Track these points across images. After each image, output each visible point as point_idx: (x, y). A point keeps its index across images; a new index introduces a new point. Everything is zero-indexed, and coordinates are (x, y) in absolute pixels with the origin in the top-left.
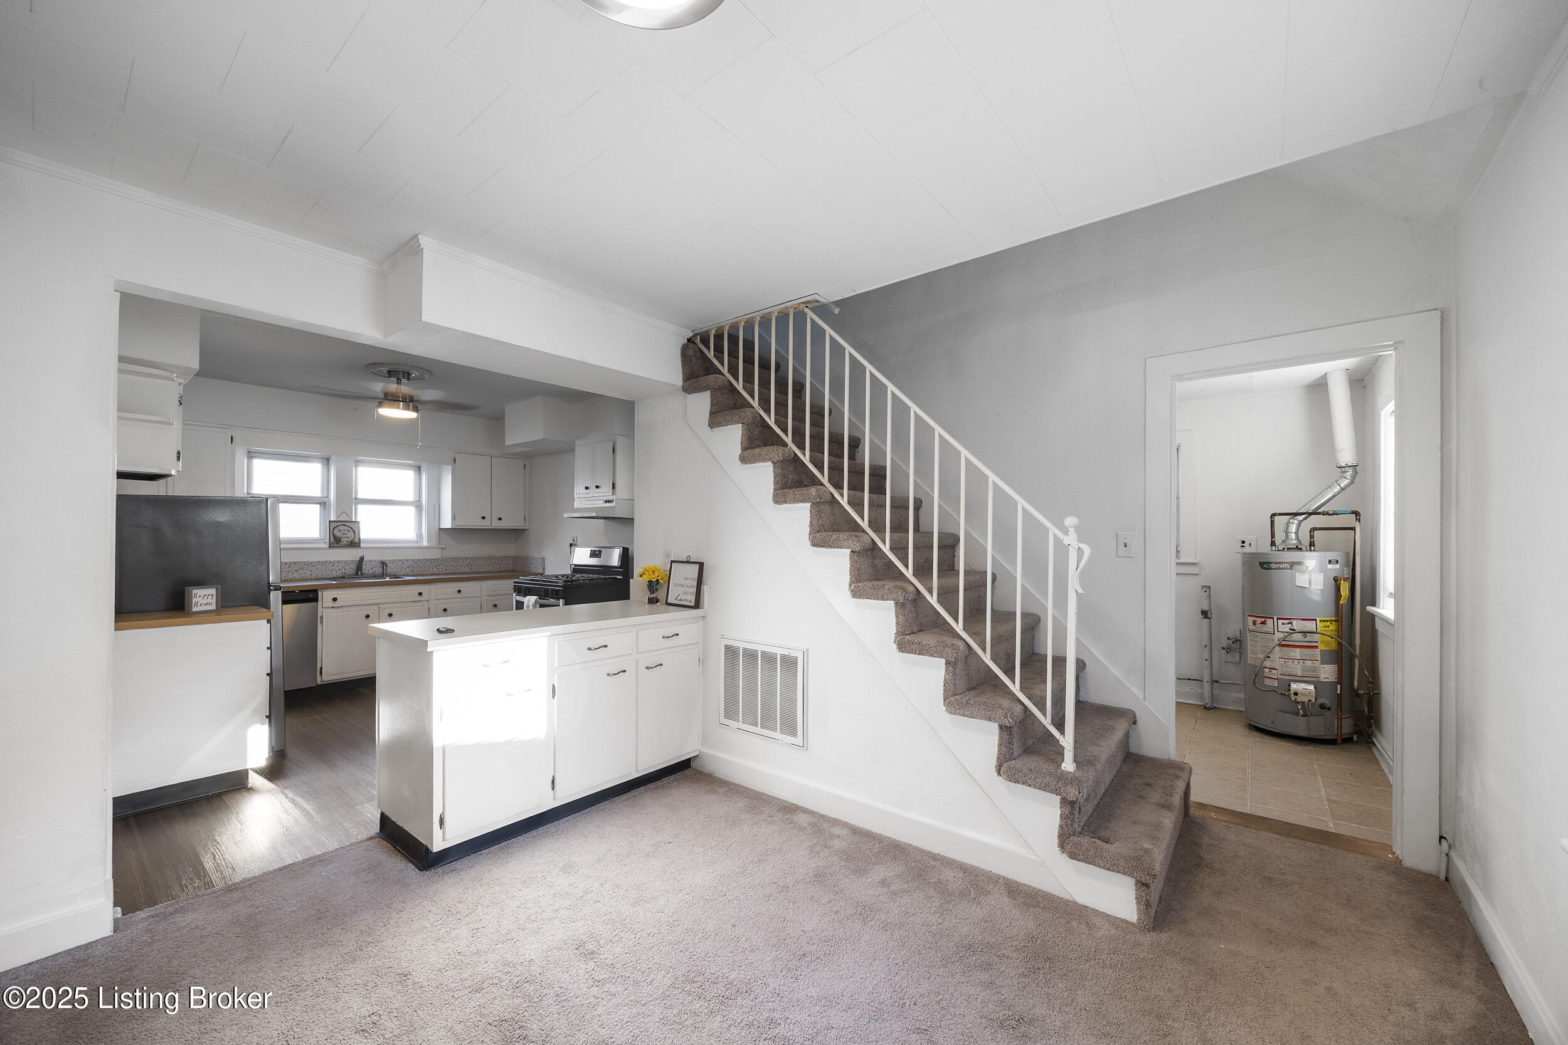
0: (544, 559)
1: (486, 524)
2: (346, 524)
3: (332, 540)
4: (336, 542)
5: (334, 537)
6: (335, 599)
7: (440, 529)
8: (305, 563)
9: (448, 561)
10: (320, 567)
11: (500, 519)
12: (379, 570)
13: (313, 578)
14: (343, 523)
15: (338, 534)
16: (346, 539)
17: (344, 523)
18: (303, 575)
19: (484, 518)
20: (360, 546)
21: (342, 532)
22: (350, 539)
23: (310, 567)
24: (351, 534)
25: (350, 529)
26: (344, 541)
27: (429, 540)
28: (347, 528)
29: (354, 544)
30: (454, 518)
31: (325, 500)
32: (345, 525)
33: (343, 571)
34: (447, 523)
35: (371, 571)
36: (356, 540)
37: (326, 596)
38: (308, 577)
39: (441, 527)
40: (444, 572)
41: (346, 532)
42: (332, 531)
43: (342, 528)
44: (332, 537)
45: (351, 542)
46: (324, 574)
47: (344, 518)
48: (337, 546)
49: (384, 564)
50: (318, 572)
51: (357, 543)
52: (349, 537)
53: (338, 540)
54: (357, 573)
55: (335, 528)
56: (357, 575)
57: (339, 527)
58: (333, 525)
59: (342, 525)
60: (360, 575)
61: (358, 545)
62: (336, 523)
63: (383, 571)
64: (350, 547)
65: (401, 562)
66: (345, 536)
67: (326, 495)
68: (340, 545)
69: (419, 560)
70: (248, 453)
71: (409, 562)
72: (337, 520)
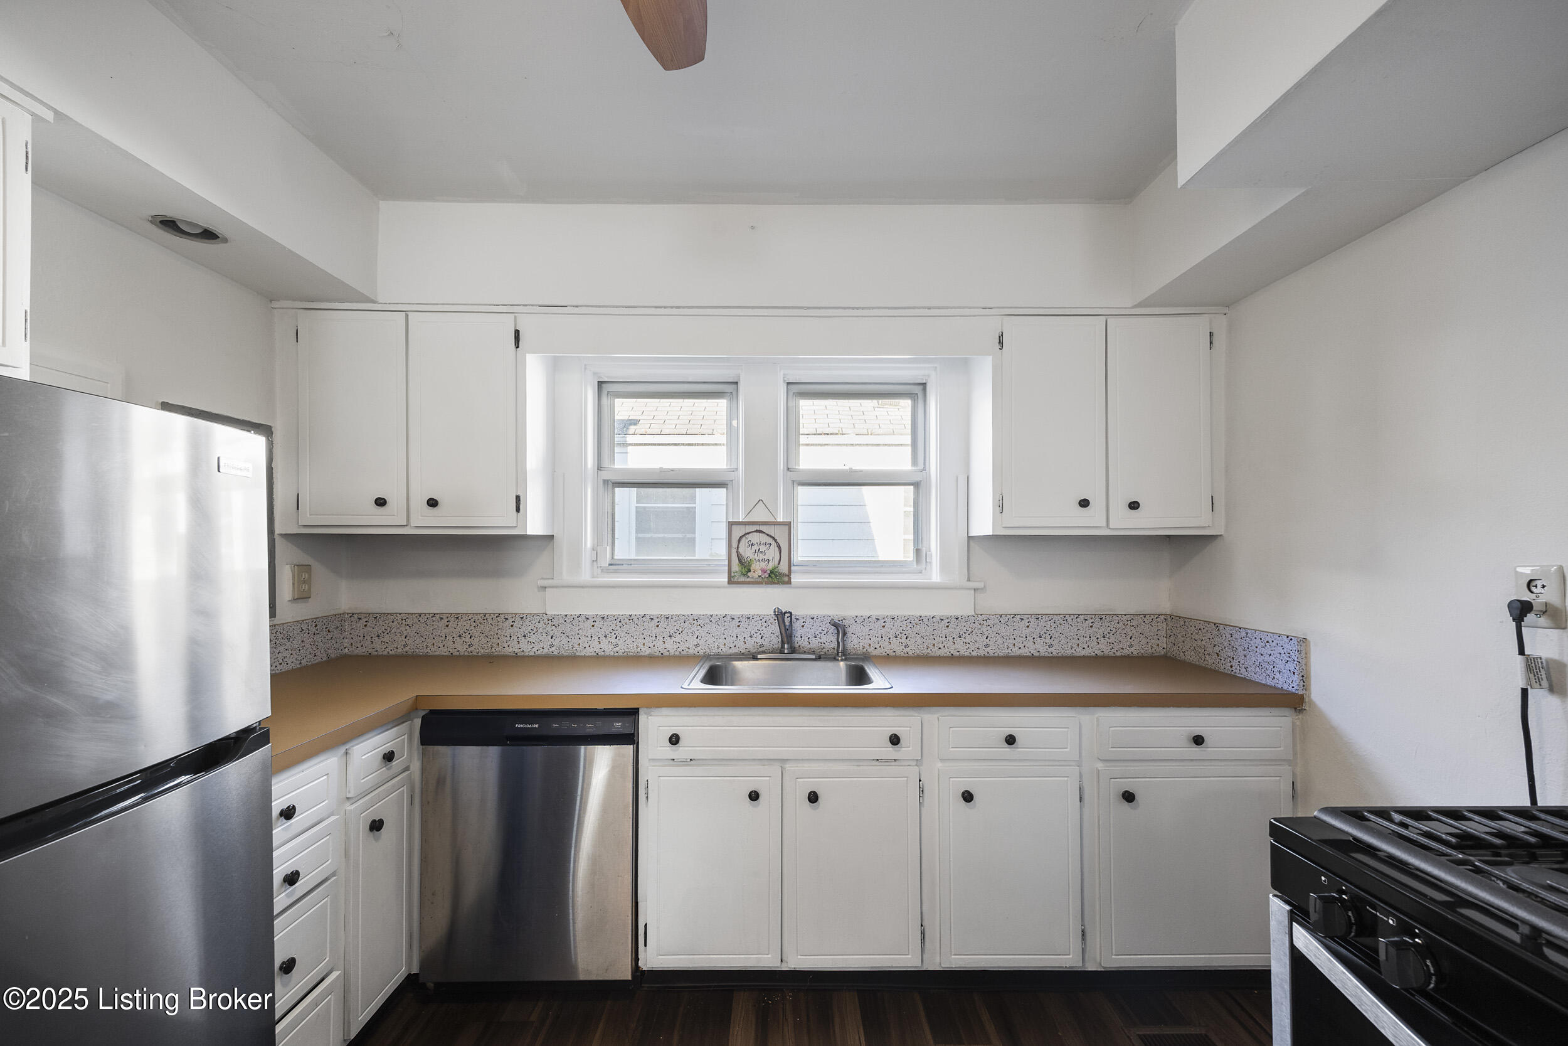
0: (1303, 641)
1: (1091, 522)
2: (763, 528)
3: (736, 567)
4: (740, 571)
5: (740, 561)
7: (969, 538)
8: (685, 619)
9: (990, 622)
10: (713, 628)
11: (1134, 506)
12: (829, 641)
13: (701, 653)
14: (757, 528)
15: (747, 553)
16: (763, 565)
17: (758, 527)
18: (683, 646)
19: (1084, 503)
20: (789, 582)
21: (756, 547)
22: (770, 566)
23: (695, 629)
24: (772, 553)
25: (773, 542)
26: (757, 568)
27: (944, 567)
28: (765, 539)
29: (779, 575)
30: (1000, 507)
31: (731, 476)
32: (761, 532)
33: (759, 640)
34: (984, 524)
35: (815, 643)
36: (783, 568)
38: (691, 651)
39: (971, 534)
40: (981, 652)
41: (763, 548)
42: (735, 544)
43: (755, 538)
44: (735, 560)
45: (772, 572)
46: (722, 646)
47: (760, 515)
48: (742, 579)
49: (839, 627)
50: (711, 641)
51: (787, 573)
52: (771, 559)
53: (746, 566)
54: (783, 647)
55: (744, 538)
56: (782, 652)
57: (749, 537)
58: (738, 532)
59: (757, 531)
60: (786, 652)
61: (786, 579)
62: (747, 527)
63: (838, 643)
64: (767, 583)
65: (881, 622)
66: (762, 557)
67: (735, 466)
68: (748, 580)
69: (921, 619)
70: (600, 383)
71: (898, 623)
72: (745, 520)
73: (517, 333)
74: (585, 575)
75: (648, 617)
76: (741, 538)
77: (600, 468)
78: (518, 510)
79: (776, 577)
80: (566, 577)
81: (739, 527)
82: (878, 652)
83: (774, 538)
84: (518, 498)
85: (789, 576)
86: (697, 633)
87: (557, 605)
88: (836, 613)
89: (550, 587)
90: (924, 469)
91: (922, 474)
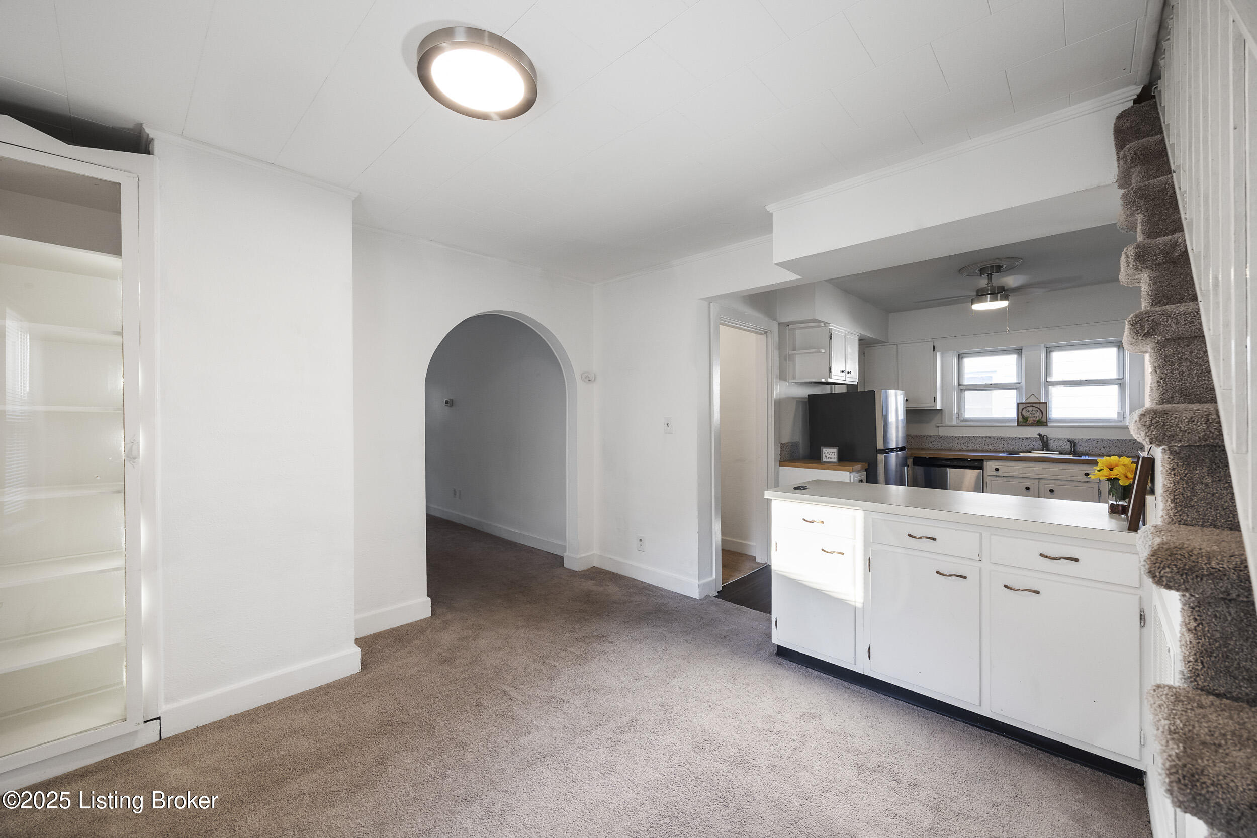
2: (1033, 405)
3: (1020, 419)
4: (1023, 420)
5: (1022, 417)
6: (997, 470)
8: (998, 438)
10: (1010, 442)
12: (1067, 448)
13: (1005, 450)
14: (1030, 405)
15: (1026, 414)
16: (1034, 419)
17: (1032, 404)
18: (996, 448)
20: (1047, 425)
21: (1030, 412)
22: (1037, 419)
23: (1002, 442)
24: (1038, 414)
26: (1031, 420)
28: (1034, 409)
29: (1042, 422)
31: (1019, 385)
32: (1032, 406)
33: (1032, 447)
35: (1060, 449)
36: (1044, 419)
37: (989, 466)
38: (1000, 450)
41: (1034, 412)
42: (1020, 411)
43: (1030, 409)
44: (1020, 417)
45: (1038, 421)
46: (1014, 448)
47: (1032, 400)
48: (1024, 424)
49: (1073, 443)
50: (1009, 446)
51: (1045, 422)
52: (1037, 417)
53: (1026, 419)
54: (1043, 448)
55: (1025, 409)
56: (1043, 451)
57: (1027, 408)
58: (1022, 406)
60: (1046, 451)
61: (1045, 424)
62: (1026, 404)
63: (1071, 448)
64: (1035, 425)
65: (1096, 442)
66: (1033, 416)
67: (1020, 381)
68: (1027, 424)
69: (1119, 440)
70: (959, 355)
71: (1106, 442)
72: (1026, 402)
73: (934, 347)
74: (954, 423)
75: (980, 437)
76: (1023, 409)
77: (959, 385)
78: (934, 401)
80: (947, 422)
82: (1094, 453)
83: (1039, 409)
84: (934, 397)
85: (1047, 423)
86: (1003, 444)
87: (943, 432)
88: (1071, 437)
89: (941, 426)
90: (1123, 378)
91: (1123, 380)
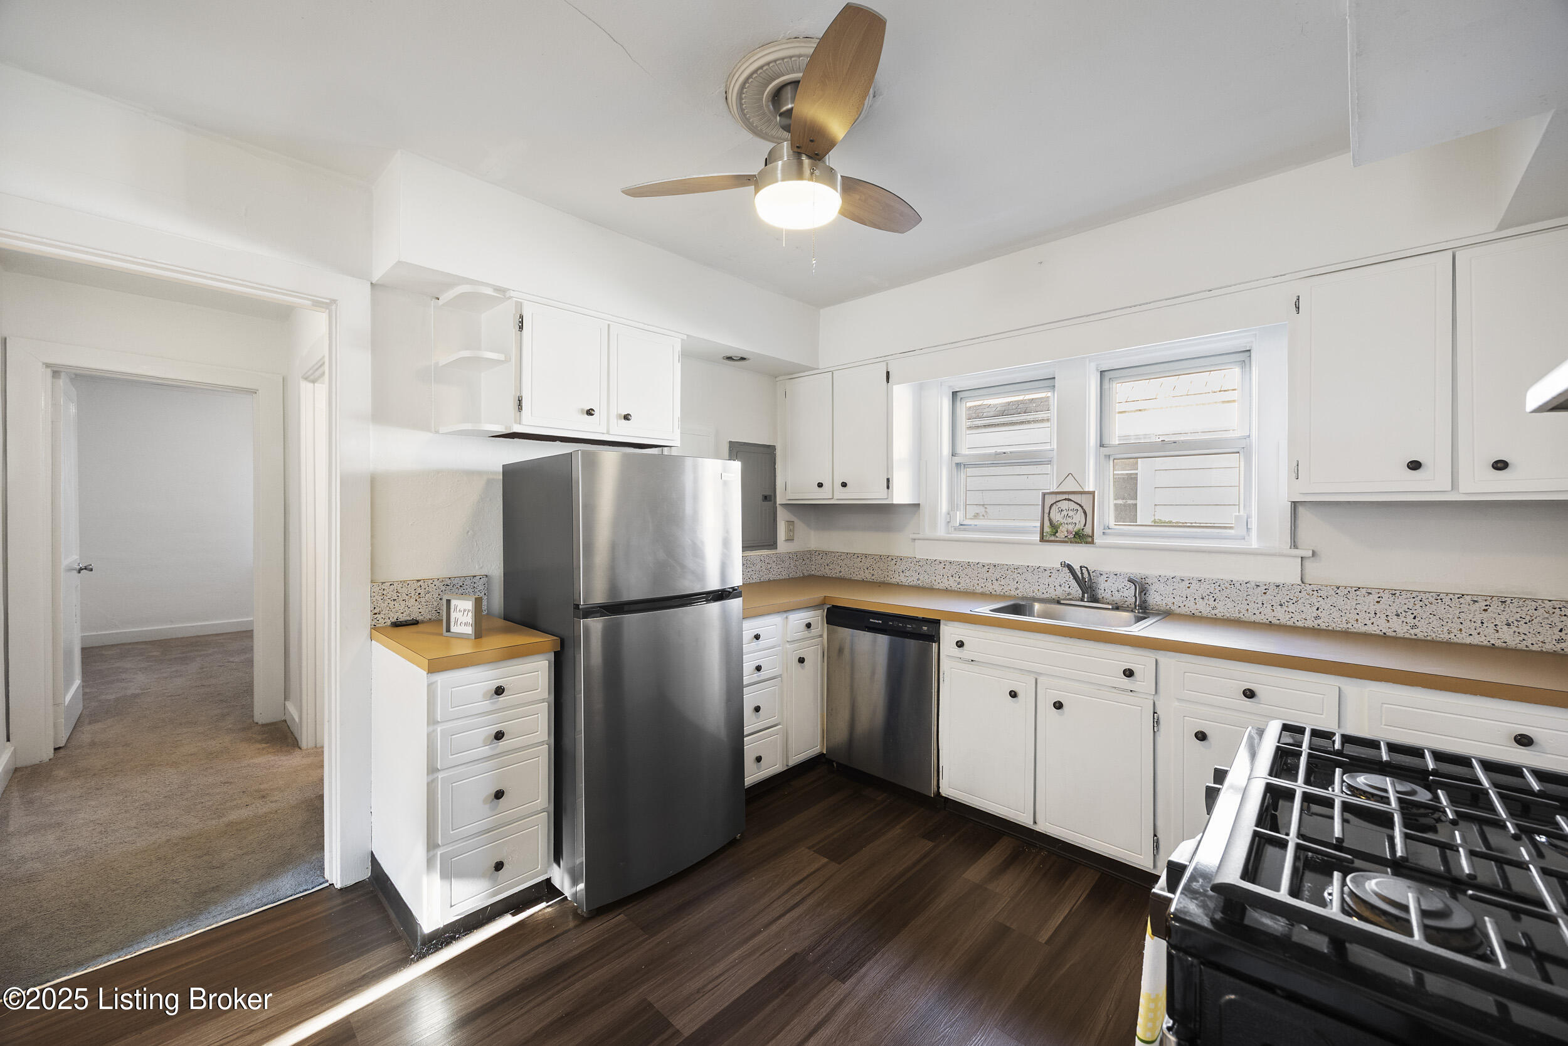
2: (1071, 497)
3: (1047, 529)
4: (1052, 531)
5: (1050, 523)
8: (1005, 567)
10: (1029, 576)
12: (1127, 594)
13: (1020, 595)
14: (1066, 496)
15: (1056, 517)
16: (1070, 527)
17: (1067, 496)
20: (1092, 542)
21: (1065, 513)
22: (1077, 529)
23: (1015, 575)
24: (1079, 518)
25: (1080, 508)
26: (1064, 530)
28: (1073, 506)
29: (1084, 537)
32: (1069, 500)
33: (1067, 589)
35: (1117, 596)
36: (1088, 530)
38: (1012, 593)
40: (1310, 624)
41: (1071, 513)
42: (1047, 511)
43: (1064, 505)
44: (1046, 523)
45: (1079, 533)
46: (1036, 591)
47: (1070, 486)
48: (1053, 538)
49: (1138, 584)
50: (1027, 586)
51: (1091, 534)
52: (1077, 523)
53: (1055, 528)
54: (1083, 596)
55: (1055, 505)
56: (1082, 600)
57: (1060, 504)
58: (1050, 500)
59: (1065, 499)
60: (1086, 600)
61: (1090, 539)
62: (1058, 495)
63: (1136, 598)
64: (1071, 542)
65: (1186, 583)
66: (1070, 520)
68: (1057, 539)
69: (1232, 583)
70: (955, 394)
71: (1204, 586)
72: (1056, 491)
73: (888, 373)
74: (941, 532)
75: (981, 564)
76: (1052, 505)
77: (952, 455)
78: (888, 487)
79: (1081, 537)
80: (928, 533)
81: (1051, 496)
82: (1183, 610)
83: (1080, 505)
84: (888, 480)
85: (1092, 537)
86: (1017, 579)
87: (922, 552)
88: (1137, 570)
89: (919, 539)
90: (1249, 436)
91: (1248, 440)
